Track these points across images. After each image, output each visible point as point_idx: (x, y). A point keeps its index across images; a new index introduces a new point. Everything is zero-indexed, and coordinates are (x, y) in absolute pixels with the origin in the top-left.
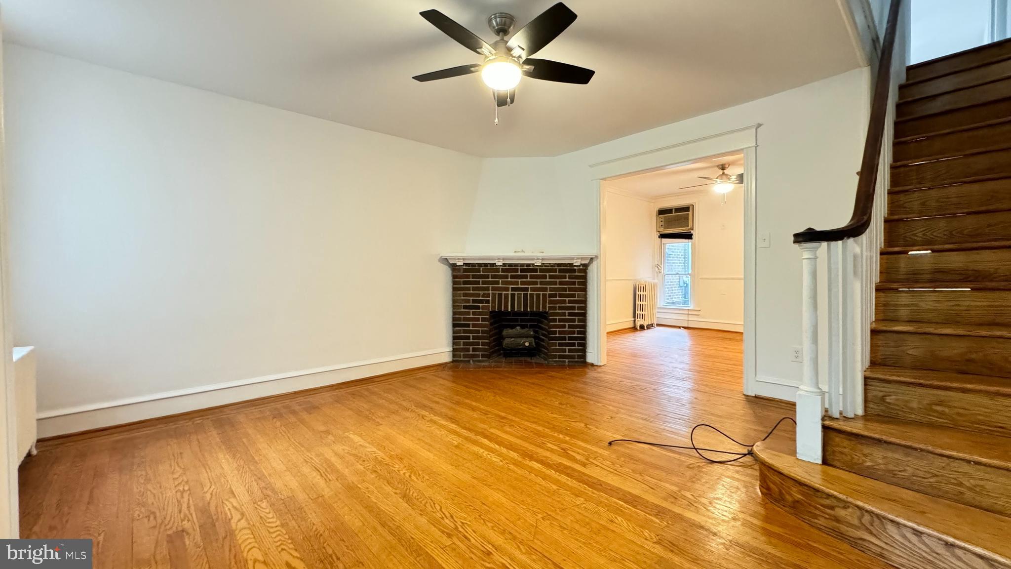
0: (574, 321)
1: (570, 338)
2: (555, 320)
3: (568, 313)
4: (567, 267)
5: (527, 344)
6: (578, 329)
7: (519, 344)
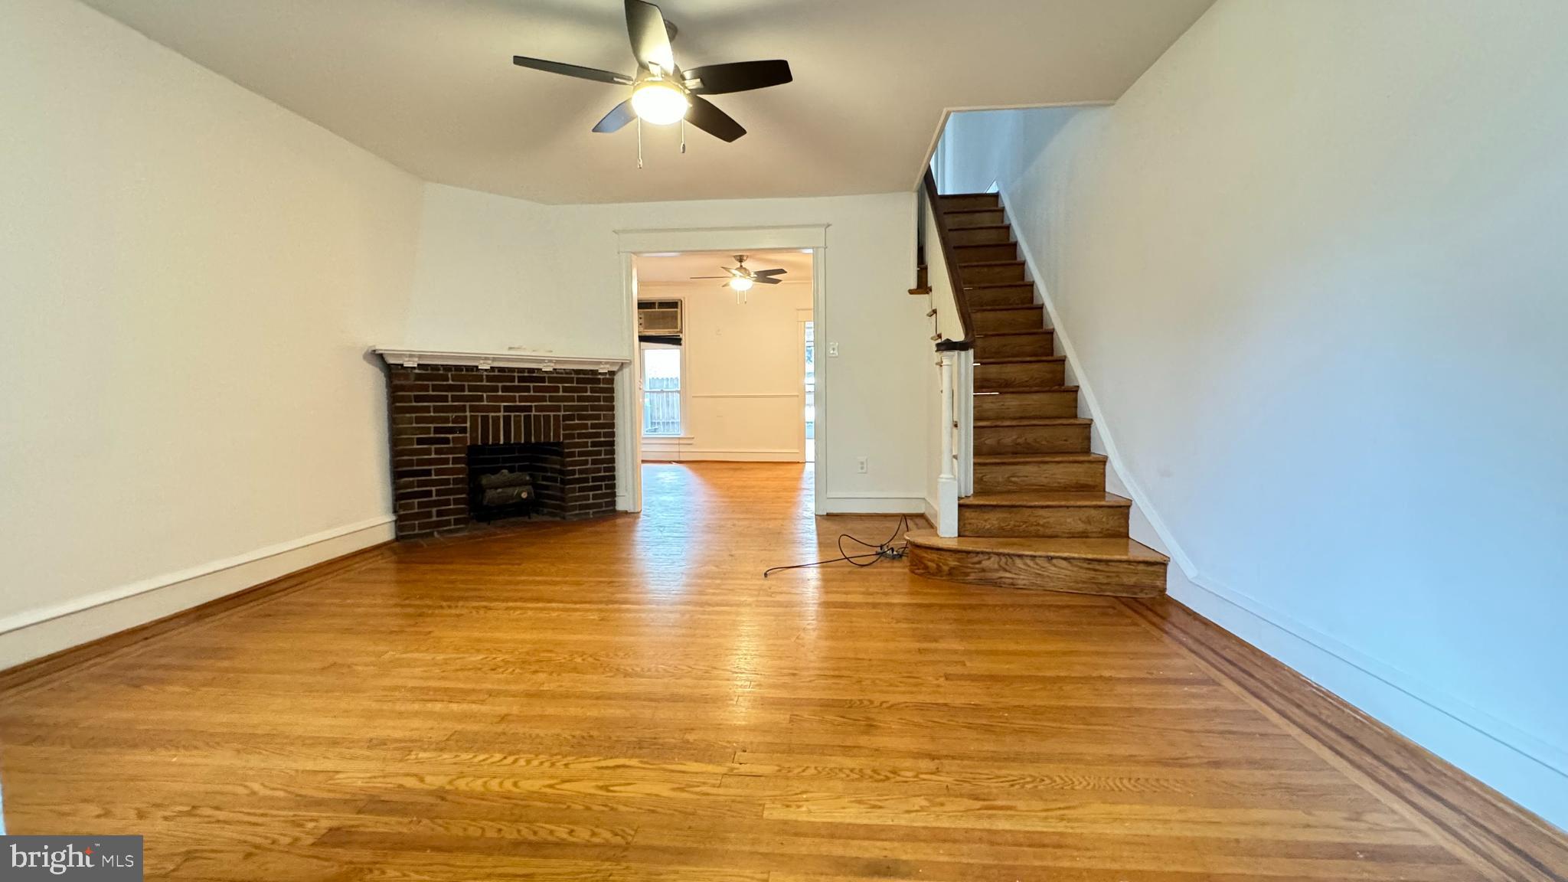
0: (599, 453)
1: (595, 479)
2: (572, 454)
3: (592, 442)
4: (589, 374)
5: (524, 495)
6: (605, 465)
7: (512, 497)
